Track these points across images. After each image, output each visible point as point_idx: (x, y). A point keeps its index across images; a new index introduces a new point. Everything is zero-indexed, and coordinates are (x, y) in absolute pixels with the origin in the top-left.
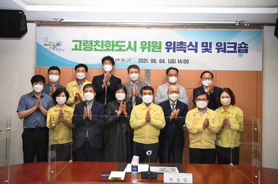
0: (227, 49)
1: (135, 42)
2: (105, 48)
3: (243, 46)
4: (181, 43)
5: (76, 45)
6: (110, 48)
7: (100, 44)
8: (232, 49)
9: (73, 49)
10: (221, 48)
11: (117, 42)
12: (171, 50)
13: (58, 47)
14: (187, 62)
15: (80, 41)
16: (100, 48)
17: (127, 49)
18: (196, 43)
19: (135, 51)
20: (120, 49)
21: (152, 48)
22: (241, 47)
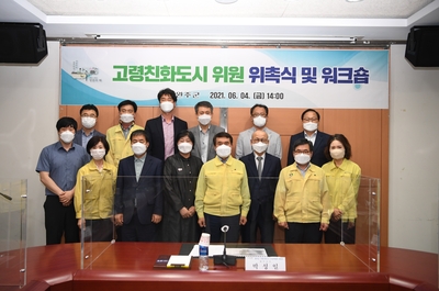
0: (339, 78)
1: (205, 68)
2: (161, 77)
3: (361, 73)
4: (273, 69)
5: (119, 73)
6: (169, 77)
7: (154, 71)
8: (346, 78)
9: (114, 79)
10: (330, 77)
11: (179, 68)
12: (258, 80)
13: (93, 76)
14: (280, 96)
15: (125, 68)
16: (154, 77)
17: (194, 78)
18: (294, 69)
19: (206, 81)
20: (184, 78)
21: (229, 76)
22: (359, 75)
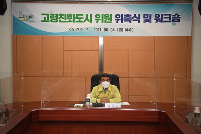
0: (164, 19)
1: (91, 15)
2: (68, 20)
3: (176, 16)
4: (128, 15)
5: (45, 18)
6: (72, 20)
7: (64, 16)
8: (168, 19)
9: (42, 21)
10: (159, 19)
11: (77, 15)
12: (120, 21)
13: (31, 19)
14: (132, 30)
15: (48, 15)
16: (64, 20)
17: (85, 20)
18: (139, 15)
19: (91, 22)
20: (80, 20)
21: (104, 19)
22: (175, 17)
